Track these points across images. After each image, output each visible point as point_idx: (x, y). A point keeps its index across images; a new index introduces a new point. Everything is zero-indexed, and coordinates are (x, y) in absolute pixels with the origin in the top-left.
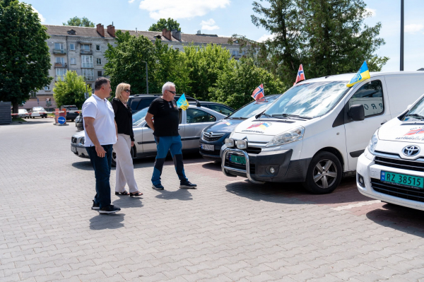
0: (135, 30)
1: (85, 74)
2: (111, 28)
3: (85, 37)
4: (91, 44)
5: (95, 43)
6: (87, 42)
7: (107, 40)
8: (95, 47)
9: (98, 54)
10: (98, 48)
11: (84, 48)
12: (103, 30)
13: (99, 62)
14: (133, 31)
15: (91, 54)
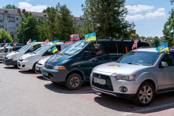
0: (35, 12)
1: (11, 30)
2: (24, 10)
3: (12, 14)
4: (14, 17)
5: (16, 17)
6: (13, 16)
7: (22, 16)
8: (16, 19)
9: (17, 22)
10: (17, 19)
11: (11, 19)
12: (20, 11)
13: (17, 25)
14: (34, 12)
15: (14, 21)
